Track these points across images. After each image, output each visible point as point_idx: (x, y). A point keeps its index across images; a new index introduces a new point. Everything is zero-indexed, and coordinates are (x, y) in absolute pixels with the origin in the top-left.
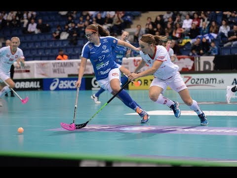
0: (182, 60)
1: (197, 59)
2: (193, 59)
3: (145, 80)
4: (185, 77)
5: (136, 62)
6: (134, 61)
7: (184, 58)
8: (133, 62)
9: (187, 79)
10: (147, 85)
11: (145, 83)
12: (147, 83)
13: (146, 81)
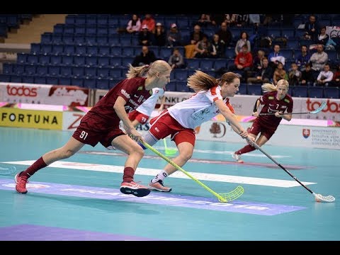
0: (72, 92)
1: (92, 92)
2: (86, 92)
3: (20, 115)
4: (75, 115)
5: (10, 90)
6: (8, 87)
7: (75, 90)
8: (6, 90)
9: (78, 117)
10: (23, 121)
11: (20, 118)
12: (22, 119)
13: (21, 117)
